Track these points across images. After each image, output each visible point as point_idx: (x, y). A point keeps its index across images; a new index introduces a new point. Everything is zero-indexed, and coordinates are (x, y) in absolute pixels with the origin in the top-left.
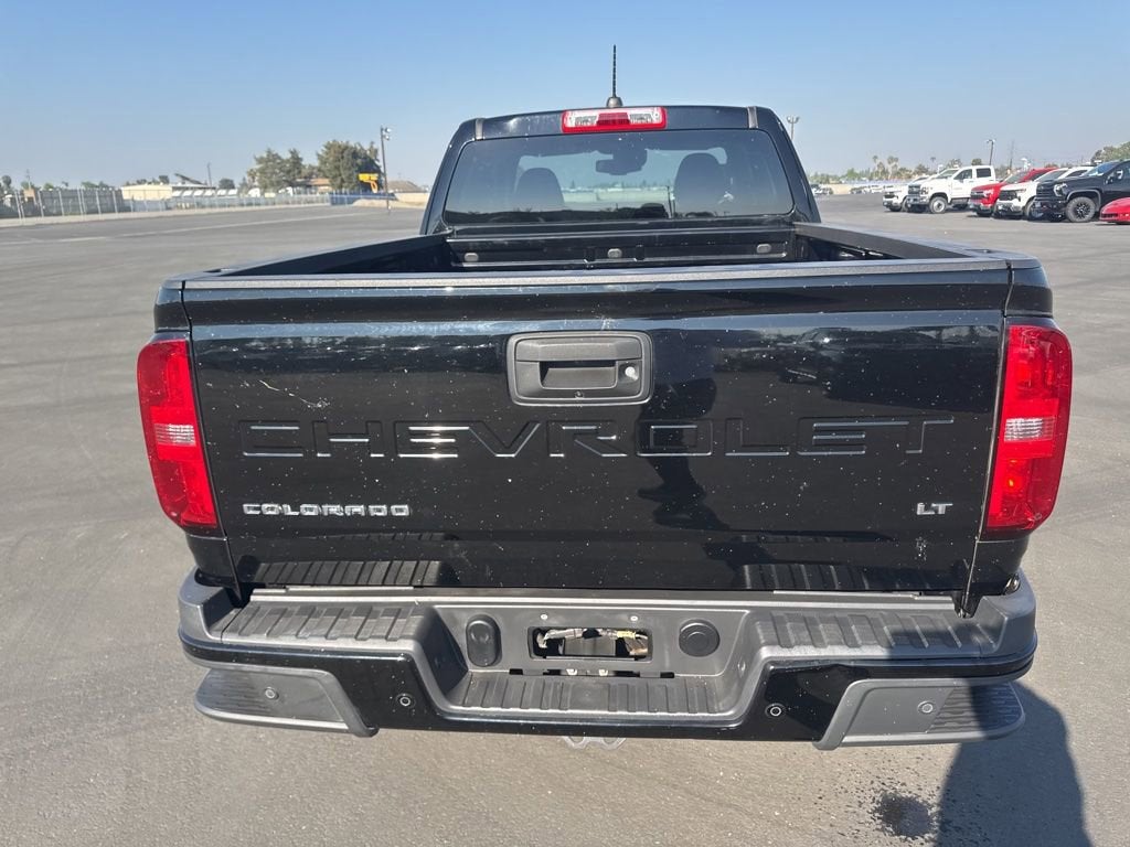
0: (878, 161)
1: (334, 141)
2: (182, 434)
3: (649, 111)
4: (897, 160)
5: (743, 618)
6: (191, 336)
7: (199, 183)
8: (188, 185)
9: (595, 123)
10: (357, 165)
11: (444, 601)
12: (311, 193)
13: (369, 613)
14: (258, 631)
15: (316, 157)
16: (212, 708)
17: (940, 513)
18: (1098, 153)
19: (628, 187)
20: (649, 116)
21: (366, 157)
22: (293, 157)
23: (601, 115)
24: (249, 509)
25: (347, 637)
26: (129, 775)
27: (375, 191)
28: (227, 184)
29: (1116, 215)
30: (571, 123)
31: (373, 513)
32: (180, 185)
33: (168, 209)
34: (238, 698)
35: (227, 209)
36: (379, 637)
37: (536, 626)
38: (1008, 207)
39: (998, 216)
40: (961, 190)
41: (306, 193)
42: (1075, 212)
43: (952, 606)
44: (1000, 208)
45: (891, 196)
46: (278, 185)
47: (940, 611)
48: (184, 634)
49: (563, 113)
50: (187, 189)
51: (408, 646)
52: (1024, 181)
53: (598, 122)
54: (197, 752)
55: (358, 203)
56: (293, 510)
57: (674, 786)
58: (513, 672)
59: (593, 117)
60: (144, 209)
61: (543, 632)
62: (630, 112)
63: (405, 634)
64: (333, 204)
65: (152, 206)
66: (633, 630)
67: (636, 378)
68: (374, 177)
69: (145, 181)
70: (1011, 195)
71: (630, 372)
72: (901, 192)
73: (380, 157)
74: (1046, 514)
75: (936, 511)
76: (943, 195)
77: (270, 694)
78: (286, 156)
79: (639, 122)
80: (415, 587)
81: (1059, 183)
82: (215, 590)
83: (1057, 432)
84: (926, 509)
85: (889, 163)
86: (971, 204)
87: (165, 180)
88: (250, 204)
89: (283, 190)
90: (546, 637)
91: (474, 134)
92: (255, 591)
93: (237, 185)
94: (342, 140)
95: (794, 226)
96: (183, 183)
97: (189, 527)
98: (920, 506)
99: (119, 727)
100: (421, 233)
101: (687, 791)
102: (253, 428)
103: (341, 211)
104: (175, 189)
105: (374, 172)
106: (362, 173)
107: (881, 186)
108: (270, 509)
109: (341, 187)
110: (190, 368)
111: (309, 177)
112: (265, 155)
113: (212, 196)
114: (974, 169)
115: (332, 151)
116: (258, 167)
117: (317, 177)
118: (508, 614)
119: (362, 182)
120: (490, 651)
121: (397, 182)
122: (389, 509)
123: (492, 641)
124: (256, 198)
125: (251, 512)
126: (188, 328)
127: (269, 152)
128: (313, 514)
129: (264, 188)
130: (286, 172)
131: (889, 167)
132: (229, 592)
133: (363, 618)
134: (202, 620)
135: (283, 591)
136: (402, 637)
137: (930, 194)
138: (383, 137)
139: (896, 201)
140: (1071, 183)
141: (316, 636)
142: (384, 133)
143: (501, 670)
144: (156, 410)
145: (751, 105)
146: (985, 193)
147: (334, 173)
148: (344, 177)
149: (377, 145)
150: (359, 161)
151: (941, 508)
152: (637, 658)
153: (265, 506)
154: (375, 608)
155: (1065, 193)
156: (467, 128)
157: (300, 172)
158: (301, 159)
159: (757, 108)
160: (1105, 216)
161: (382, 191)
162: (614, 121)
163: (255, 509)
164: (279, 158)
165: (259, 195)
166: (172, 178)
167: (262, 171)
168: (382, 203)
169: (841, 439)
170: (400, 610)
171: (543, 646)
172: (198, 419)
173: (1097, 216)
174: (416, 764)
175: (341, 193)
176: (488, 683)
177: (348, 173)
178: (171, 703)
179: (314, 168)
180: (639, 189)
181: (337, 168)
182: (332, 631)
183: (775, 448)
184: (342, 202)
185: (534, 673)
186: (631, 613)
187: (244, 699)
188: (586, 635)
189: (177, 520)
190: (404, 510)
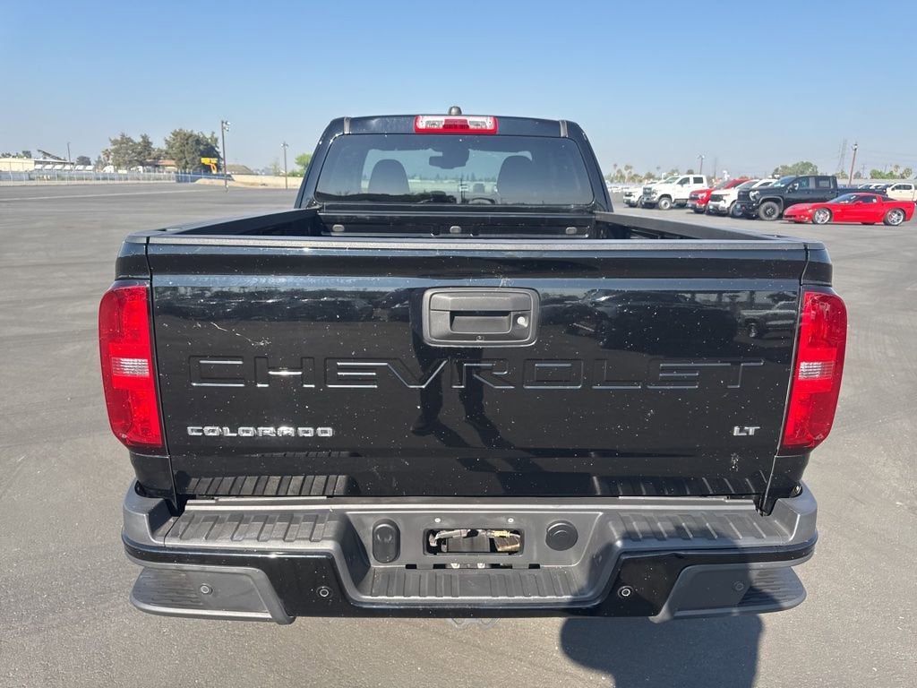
0: (617, 169)
1: (181, 130)
2: (135, 366)
3: (483, 119)
4: (631, 167)
5: (597, 518)
6: (151, 284)
7: (58, 158)
8: (48, 159)
9: (441, 126)
10: (200, 150)
11: (353, 508)
12: (159, 172)
13: (291, 519)
14: (195, 536)
15: (164, 142)
16: (149, 604)
17: (750, 434)
18: (777, 170)
19: (425, 179)
20: (484, 123)
21: (207, 144)
22: (144, 141)
23: (446, 121)
24: (192, 431)
25: (277, 539)
26: (46, 668)
27: (214, 172)
28: (85, 161)
29: (795, 216)
30: (422, 124)
31: (301, 434)
32: (41, 159)
33: (30, 179)
34: (171, 594)
35: (85, 182)
36: (303, 539)
37: (431, 528)
38: (716, 207)
39: (710, 213)
40: (681, 193)
41: (155, 172)
42: (765, 213)
43: (754, 507)
44: (711, 207)
45: (630, 195)
46: (129, 164)
47: (745, 511)
48: (128, 539)
49: (416, 117)
50: (49, 163)
51: (329, 546)
52: (728, 188)
53: (444, 126)
54: (107, 646)
55: (200, 181)
56: (231, 432)
57: (521, 660)
58: (408, 567)
59: (440, 121)
60: (8, 179)
61: (434, 532)
62: (469, 119)
63: (325, 536)
64: (178, 181)
65: (17, 176)
66: (508, 530)
67: (526, 325)
68: (214, 161)
69: (10, 155)
70: (718, 198)
71: (521, 321)
72: (637, 193)
73: (220, 144)
74: (826, 435)
75: (748, 432)
76: (668, 196)
77: (204, 589)
78: (138, 139)
79: (475, 127)
80: (328, 496)
81: (754, 190)
82: (156, 502)
83: (835, 373)
84: (741, 431)
85: (626, 170)
86: (690, 204)
87: (28, 154)
88: (104, 179)
89: (134, 169)
90: (437, 537)
91: (343, 129)
92: (189, 502)
93: (93, 162)
94: (188, 129)
95: (595, 214)
96: (45, 158)
97: (134, 447)
98: (736, 429)
99: (32, 626)
100: (295, 207)
101: (531, 663)
102: (201, 362)
103: (185, 188)
104: (36, 163)
105: (214, 157)
106: (203, 157)
107: (620, 187)
108: (211, 431)
109: (185, 168)
110: (149, 312)
111: (158, 158)
112: (119, 138)
113: (71, 170)
114: (691, 177)
115: (179, 137)
116: (113, 147)
117: (165, 158)
118: (407, 518)
119: (203, 164)
120: (392, 550)
121: (233, 166)
122: (315, 431)
123: (394, 541)
124: (110, 174)
125: (194, 434)
126: (149, 277)
127: (123, 136)
128: (249, 435)
129: (118, 165)
130: (139, 154)
131: (626, 173)
132: (168, 503)
133: (287, 523)
134: (147, 526)
135: (213, 502)
136: (323, 539)
137: (659, 195)
138: (223, 128)
139: (634, 199)
140: (762, 192)
141: (247, 539)
142: (224, 125)
143: (399, 565)
144: (113, 346)
145: (563, 119)
146: (700, 196)
147: (179, 156)
148: (188, 159)
149: (218, 135)
150: (202, 147)
151: (752, 430)
152: (511, 553)
153: (207, 429)
154: (295, 515)
155: (758, 198)
156: (337, 124)
157: (150, 154)
158: (151, 143)
159: (567, 122)
160: (787, 216)
161: (220, 173)
162: (456, 126)
163: (199, 431)
164: (132, 141)
165: (113, 172)
166: (34, 153)
167: (116, 151)
168: (222, 182)
169: (680, 377)
170: (317, 516)
171: (433, 544)
172: (152, 354)
173: (780, 217)
174: (304, 650)
175: (185, 173)
176: (389, 576)
177: (192, 156)
178: (79, 604)
179: (162, 151)
180: (433, 182)
181: (183, 152)
182: (262, 535)
183: (631, 382)
184: (186, 180)
185: (426, 567)
186: (508, 516)
187: (178, 595)
188: (469, 535)
189: (124, 441)
190: (328, 432)
